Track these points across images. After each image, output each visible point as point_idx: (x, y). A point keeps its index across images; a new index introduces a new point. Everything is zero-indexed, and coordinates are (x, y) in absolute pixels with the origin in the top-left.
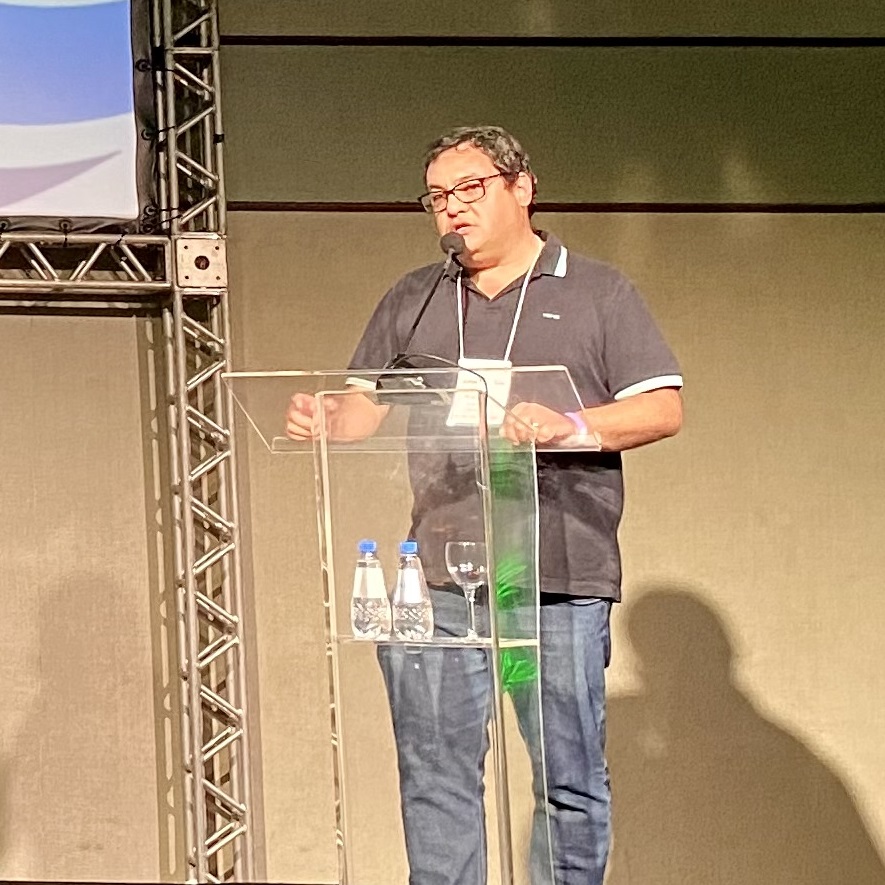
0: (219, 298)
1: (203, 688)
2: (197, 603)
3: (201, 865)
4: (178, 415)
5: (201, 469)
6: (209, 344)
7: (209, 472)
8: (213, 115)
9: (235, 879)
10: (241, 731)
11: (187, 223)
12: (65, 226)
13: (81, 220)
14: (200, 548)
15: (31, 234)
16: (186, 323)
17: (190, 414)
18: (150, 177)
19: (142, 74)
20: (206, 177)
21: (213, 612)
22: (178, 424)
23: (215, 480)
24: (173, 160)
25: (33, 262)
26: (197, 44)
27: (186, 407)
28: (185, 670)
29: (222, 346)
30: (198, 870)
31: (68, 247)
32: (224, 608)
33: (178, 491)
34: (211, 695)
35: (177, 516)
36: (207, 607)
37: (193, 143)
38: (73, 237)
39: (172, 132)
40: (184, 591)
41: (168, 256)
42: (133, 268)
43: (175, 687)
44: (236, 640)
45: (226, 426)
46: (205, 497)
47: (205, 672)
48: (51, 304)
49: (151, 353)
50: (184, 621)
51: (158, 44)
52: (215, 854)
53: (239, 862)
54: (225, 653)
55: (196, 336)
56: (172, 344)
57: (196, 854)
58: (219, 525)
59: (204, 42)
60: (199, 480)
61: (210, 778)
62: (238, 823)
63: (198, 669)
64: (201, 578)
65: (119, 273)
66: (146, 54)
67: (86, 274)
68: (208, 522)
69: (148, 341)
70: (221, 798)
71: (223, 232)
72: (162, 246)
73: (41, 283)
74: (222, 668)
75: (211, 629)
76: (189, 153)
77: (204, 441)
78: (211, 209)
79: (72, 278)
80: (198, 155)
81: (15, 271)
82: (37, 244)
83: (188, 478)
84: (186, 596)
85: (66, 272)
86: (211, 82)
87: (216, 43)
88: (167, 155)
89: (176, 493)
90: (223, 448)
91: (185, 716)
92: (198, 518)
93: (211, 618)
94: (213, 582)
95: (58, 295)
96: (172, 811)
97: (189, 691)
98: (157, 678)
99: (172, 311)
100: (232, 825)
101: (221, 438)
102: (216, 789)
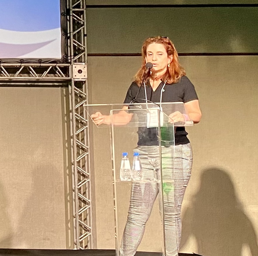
0: (85, 82)
1: (79, 194)
2: (78, 169)
3: (78, 244)
4: (73, 115)
5: (79, 131)
6: (82, 95)
7: (81, 132)
8: (84, 28)
9: (88, 248)
10: (90, 206)
11: (76, 60)
12: (40, 61)
13: (44, 59)
14: (78, 154)
15: (30, 64)
16: (75, 89)
17: (76, 115)
18: (65, 47)
19: (63, 17)
20: (81, 47)
21: (82, 172)
22: (72, 118)
23: (83, 134)
24: (72, 42)
25: (31, 72)
26: (79, 8)
27: (75, 113)
28: (74, 188)
29: (85, 96)
30: (77, 246)
31: (41, 67)
32: (85, 171)
33: (72, 137)
34: (81, 196)
35: (72, 145)
36: (80, 171)
37: (78, 37)
38: (42, 65)
39: (72, 33)
40: (74, 166)
41: (70, 70)
42: (60, 73)
43: (71, 194)
44: (89, 180)
45: (86, 119)
46: (80, 139)
47: (80, 189)
48: (36, 84)
49: (65, 98)
50: (74, 175)
51: (68, 8)
52: (82, 241)
53: (89, 243)
54: (86, 184)
55: (78, 93)
56: (71, 95)
57: (76, 241)
58: (84, 147)
59: (81, 7)
60: (79, 134)
61: (81, 220)
62: (89, 232)
63: (78, 188)
64: (79, 162)
65: (56, 75)
66: (64, 11)
67: (46, 75)
68: (81, 146)
69: (64, 94)
70: (84, 225)
71: (86, 63)
72: (68, 67)
73: (33, 78)
74: (85, 188)
75: (81, 177)
76: (77, 40)
77: (80, 123)
78: (83, 56)
79: (42, 76)
80: (79, 40)
81: (25, 74)
82: (32, 66)
83: (75, 134)
84: (74, 167)
85: (40, 74)
86: (83, 19)
87: (85, 7)
88: (70, 40)
89: (72, 138)
90: (85, 125)
91: (74, 202)
92: (78, 145)
93: (81, 174)
94: (82, 163)
95: (38, 81)
96: (69, 229)
97: (75, 195)
98: (66, 191)
99: (71, 86)
100: (87, 233)
101: (85, 122)
102: (83, 223)
